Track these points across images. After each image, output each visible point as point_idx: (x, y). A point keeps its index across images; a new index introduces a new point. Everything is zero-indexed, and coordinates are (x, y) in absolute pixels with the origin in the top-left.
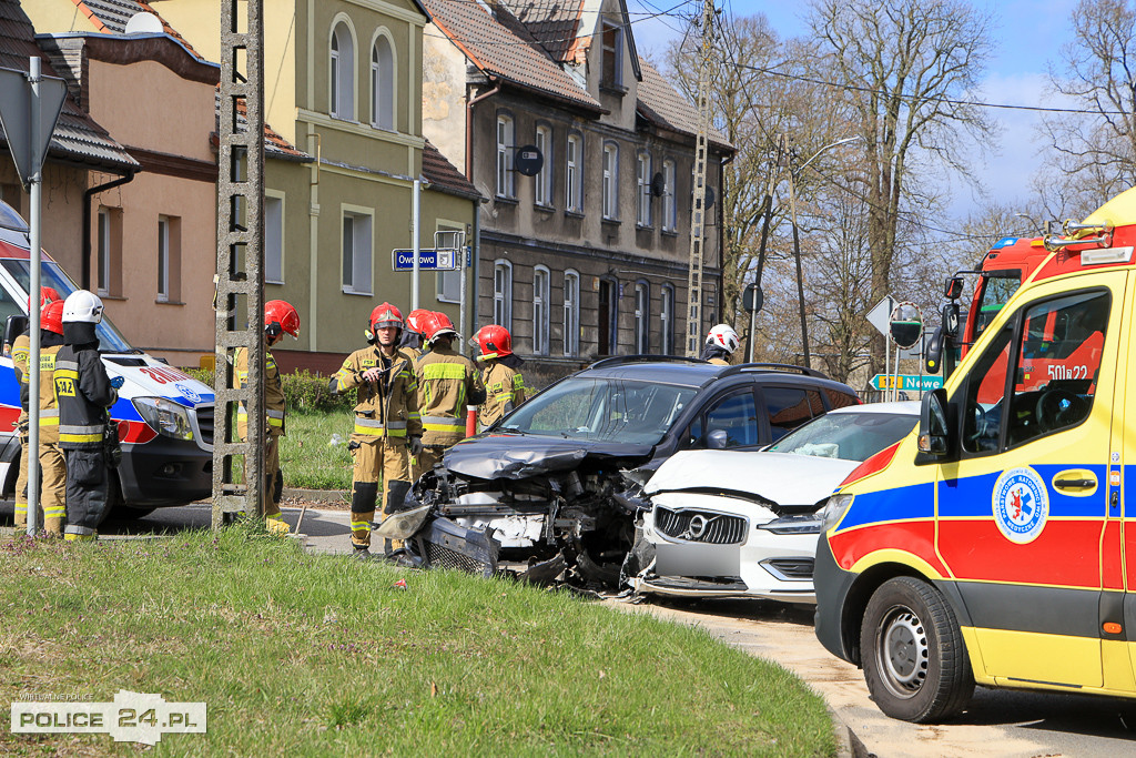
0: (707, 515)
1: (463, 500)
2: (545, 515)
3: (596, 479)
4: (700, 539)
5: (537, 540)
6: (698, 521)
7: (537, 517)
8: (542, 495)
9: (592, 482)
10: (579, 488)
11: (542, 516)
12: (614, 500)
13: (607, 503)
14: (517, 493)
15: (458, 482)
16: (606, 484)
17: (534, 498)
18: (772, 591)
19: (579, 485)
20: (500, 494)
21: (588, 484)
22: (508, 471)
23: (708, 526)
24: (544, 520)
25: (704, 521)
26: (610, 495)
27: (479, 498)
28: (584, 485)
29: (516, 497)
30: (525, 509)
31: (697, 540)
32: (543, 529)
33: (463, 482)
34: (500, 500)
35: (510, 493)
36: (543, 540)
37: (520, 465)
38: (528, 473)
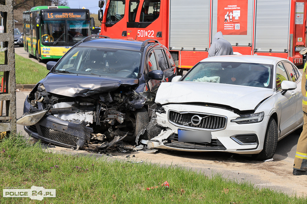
0: (201, 115)
1: (56, 106)
2: (93, 111)
3: (120, 95)
4: (198, 126)
5: (92, 123)
6: (197, 118)
7: (90, 112)
8: (92, 102)
9: (118, 97)
10: (111, 99)
11: (92, 112)
12: (128, 104)
13: (125, 106)
14: (81, 102)
15: (53, 98)
16: (124, 97)
17: (88, 104)
18: (237, 150)
19: (111, 98)
20: (73, 103)
21: (115, 98)
22: (81, 93)
23: (202, 120)
24: (93, 114)
25: (200, 118)
26: (127, 102)
27: (63, 105)
28: (113, 99)
29: (81, 104)
30: (84, 109)
31: (195, 126)
32: (94, 118)
33: (56, 98)
34: (73, 105)
35: (78, 102)
36: (94, 123)
37: (88, 90)
38: (90, 94)
